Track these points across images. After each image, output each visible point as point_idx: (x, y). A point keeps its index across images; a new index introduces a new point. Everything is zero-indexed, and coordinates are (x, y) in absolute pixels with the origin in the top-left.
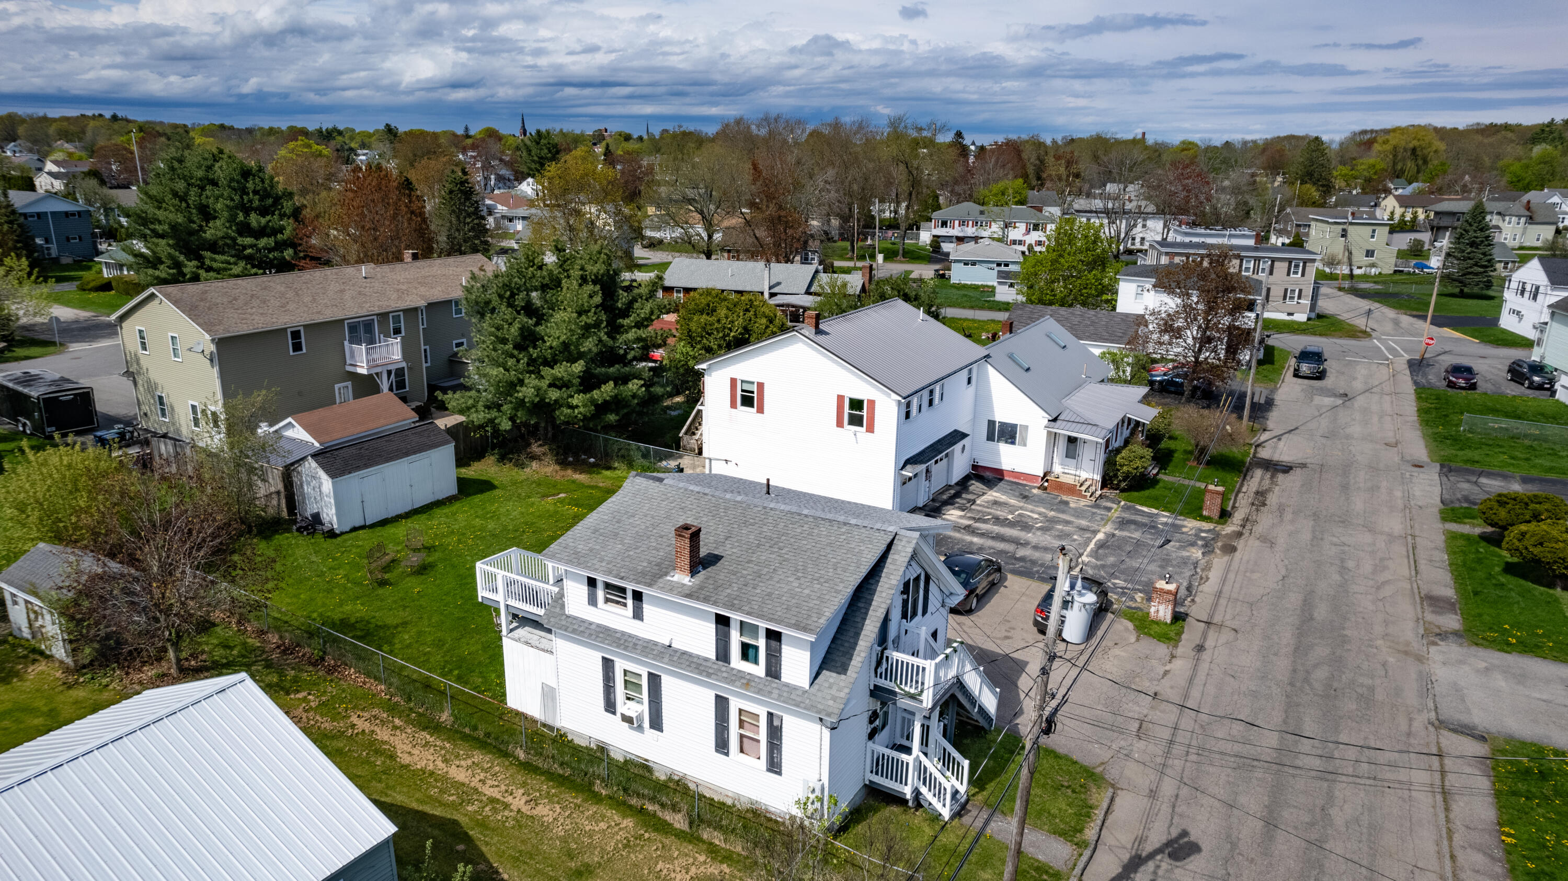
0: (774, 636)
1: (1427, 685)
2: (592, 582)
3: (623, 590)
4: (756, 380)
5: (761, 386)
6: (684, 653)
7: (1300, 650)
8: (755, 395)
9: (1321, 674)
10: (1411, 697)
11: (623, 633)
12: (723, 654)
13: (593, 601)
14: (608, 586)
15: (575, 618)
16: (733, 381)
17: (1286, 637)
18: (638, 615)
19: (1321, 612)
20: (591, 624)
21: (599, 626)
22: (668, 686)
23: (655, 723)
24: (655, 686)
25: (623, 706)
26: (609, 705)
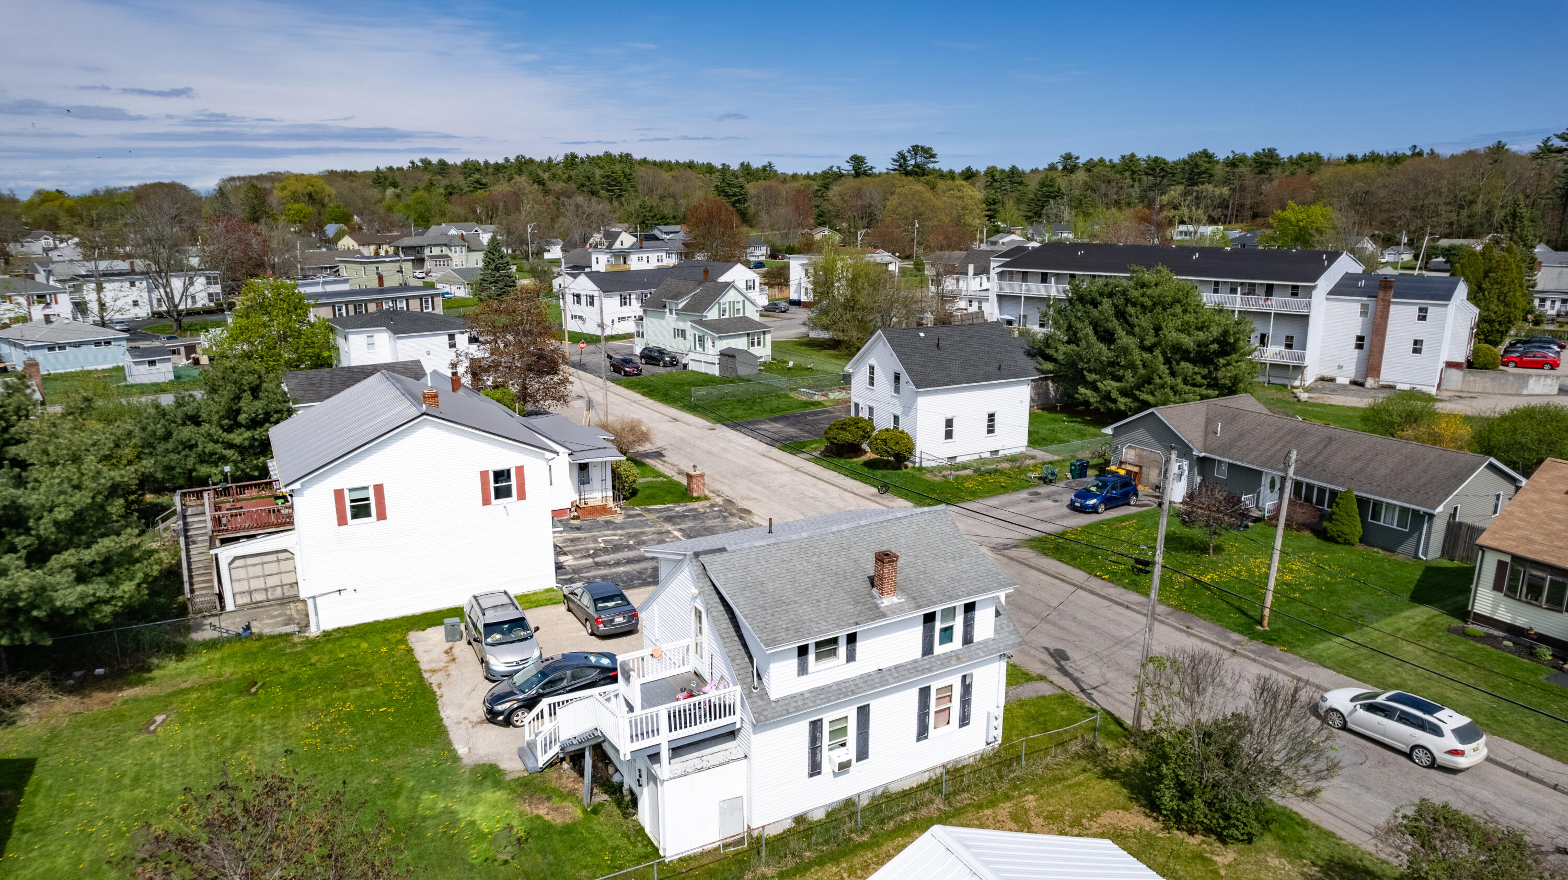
0: (970, 608)
2: (803, 651)
3: (835, 641)
4: (371, 483)
5: (379, 489)
6: (896, 667)
8: (372, 502)
11: (837, 684)
12: (928, 649)
13: (803, 670)
14: (818, 645)
15: (783, 699)
16: (339, 494)
18: (851, 657)
20: (802, 694)
21: (811, 691)
22: (877, 708)
23: (862, 754)
24: (863, 712)
25: (830, 758)
26: (815, 768)
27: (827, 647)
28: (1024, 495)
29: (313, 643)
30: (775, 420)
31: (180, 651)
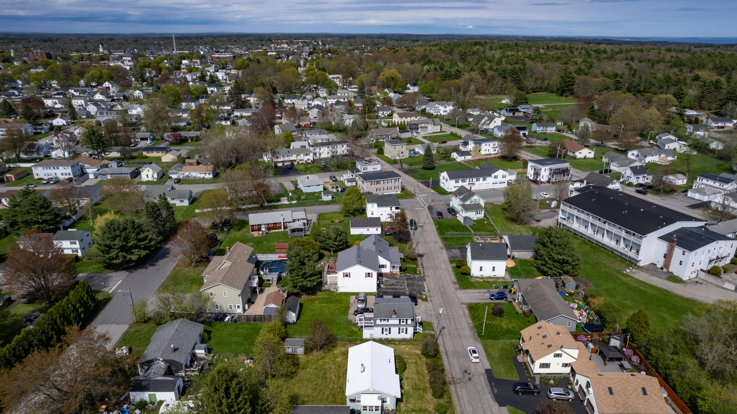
0: (407, 320)
1: (458, 297)
2: (381, 319)
3: (386, 319)
5: (350, 273)
6: (395, 324)
7: (442, 297)
8: (348, 275)
9: (446, 300)
10: (457, 301)
11: (386, 324)
12: (400, 323)
15: (378, 324)
16: (344, 273)
17: (440, 296)
18: (388, 322)
19: (442, 290)
21: (381, 324)
22: (392, 329)
23: (390, 333)
24: (390, 329)
25: (385, 333)
26: (383, 333)
27: (384, 320)
28: (485, 291)
29: (337, 294)
30: (459, 248)
31: (320, 291)
